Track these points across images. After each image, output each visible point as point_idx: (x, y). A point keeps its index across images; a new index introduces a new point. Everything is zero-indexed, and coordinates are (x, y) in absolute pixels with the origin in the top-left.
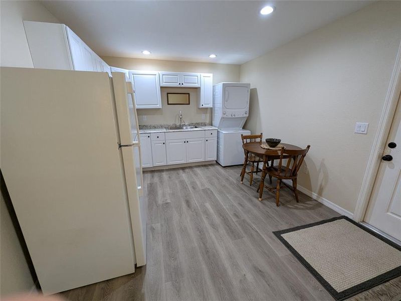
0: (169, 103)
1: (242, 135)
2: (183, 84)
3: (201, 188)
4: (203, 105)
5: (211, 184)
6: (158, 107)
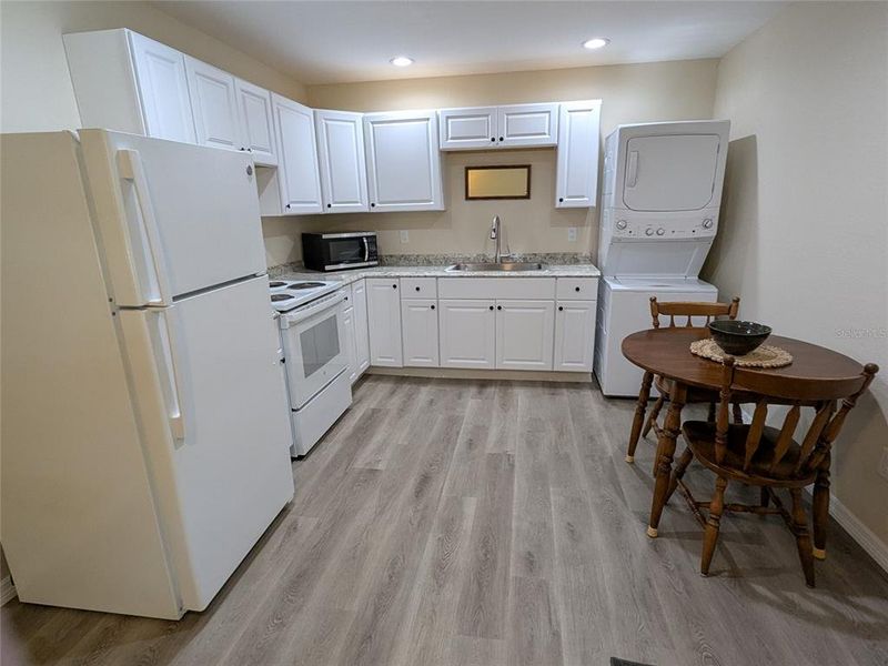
0: (470, 195)
1: (653, 300)
2: (501, 139)
3: (490, 446)
4: (561, 200)
5: (529, 443)
6: (433, 206)
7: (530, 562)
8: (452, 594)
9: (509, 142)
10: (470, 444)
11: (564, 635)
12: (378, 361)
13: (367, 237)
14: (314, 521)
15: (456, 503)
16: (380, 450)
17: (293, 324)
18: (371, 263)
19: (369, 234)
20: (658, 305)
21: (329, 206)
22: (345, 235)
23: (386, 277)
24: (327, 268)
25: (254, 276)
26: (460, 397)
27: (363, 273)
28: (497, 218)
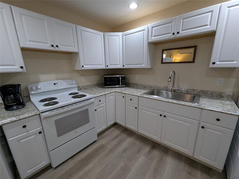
2: (178, 33)
4: (214, 63)
6: (143, 66)
9: (183, 34)
13: (121, 77)
18: (122, 86)
19: (122, 76)
21: (107, 66)
22: (112, 76)
23: (121, 93)
28: (174, 72)
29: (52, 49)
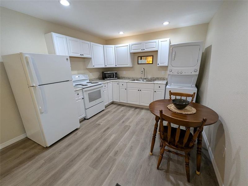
0: (139, 63)
1: (170, 91)
2: (144, 50)
3: (127, 123)
4: (158, 64)
5: (137, 124)
6: (128, 66)
7: (116, 153)
8: (94, 156)
9: (146, 50)
10: (123, 122)
11: (111, 173)
12: (115, 100)
14: (81, 133)
15: (111, 135)
16: (104, 120)
17: (85, 91)
18: (116, 78)
19: (115, 72)
20: (171, 93)
21: (106, 66)
22: (109, 72)
24: (105, 79)
25: (68, 81)
26: (129, 110)
27: (112, 81)
28: (144, 68)
29: (81, 56)
